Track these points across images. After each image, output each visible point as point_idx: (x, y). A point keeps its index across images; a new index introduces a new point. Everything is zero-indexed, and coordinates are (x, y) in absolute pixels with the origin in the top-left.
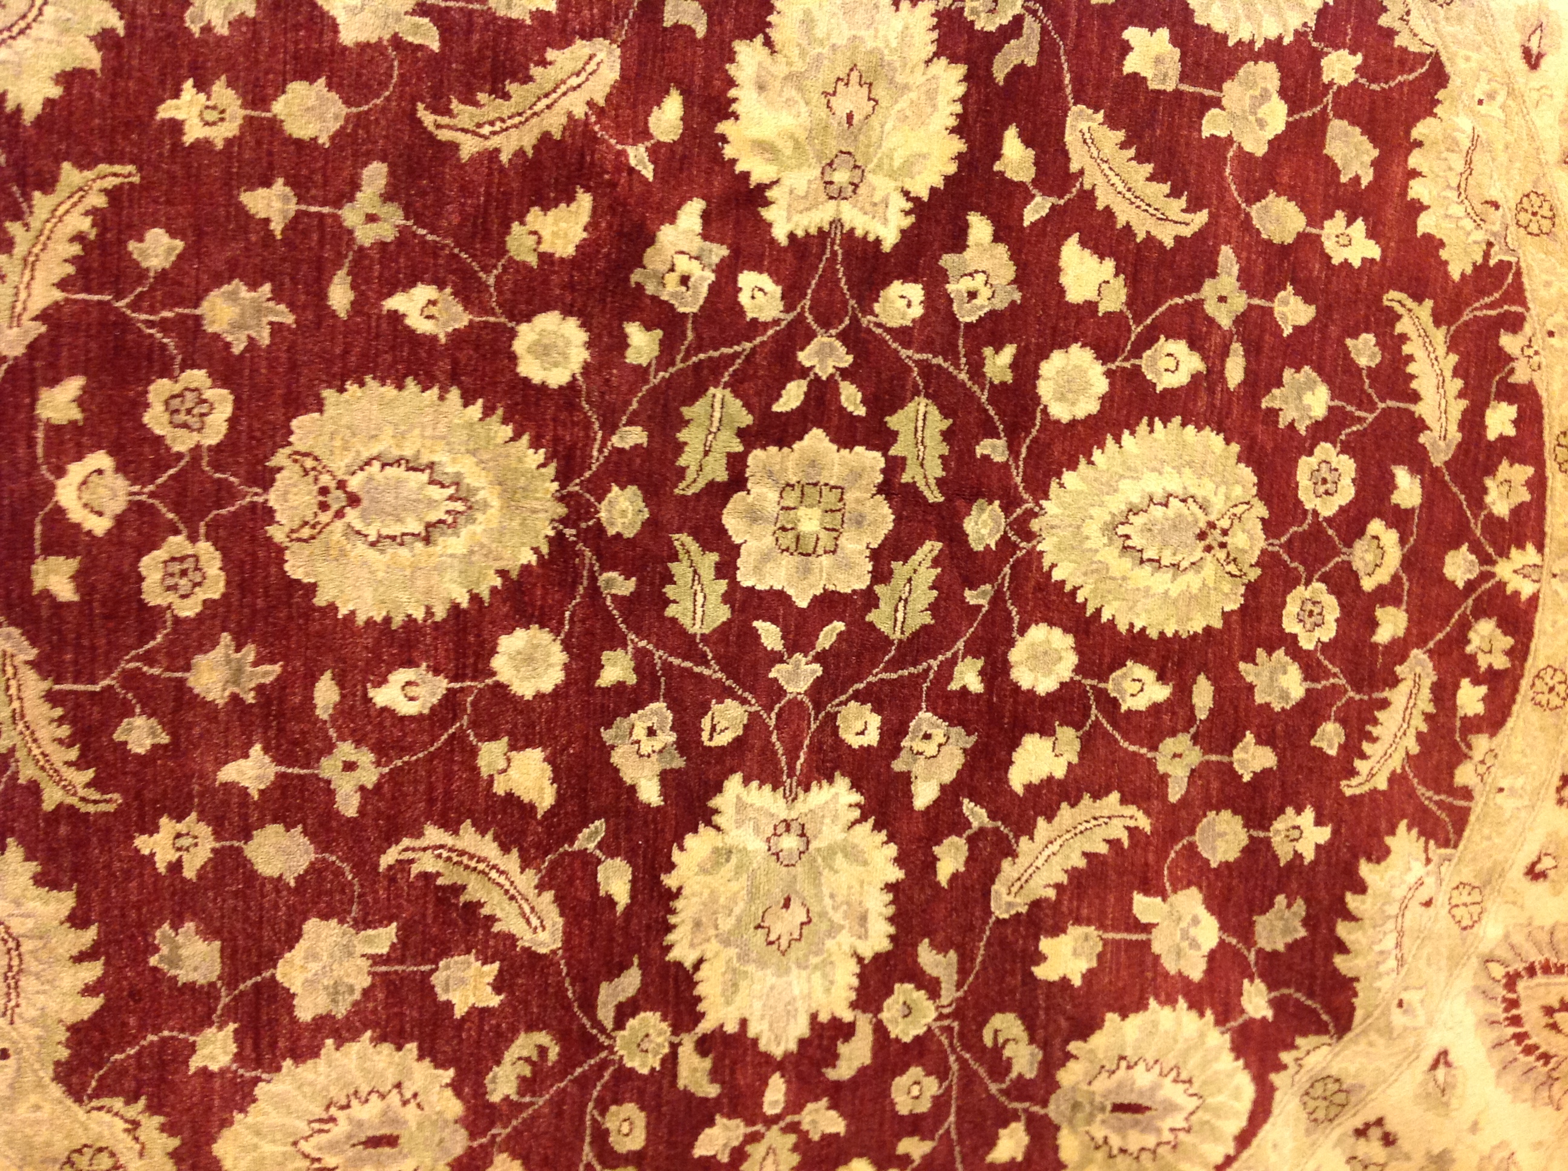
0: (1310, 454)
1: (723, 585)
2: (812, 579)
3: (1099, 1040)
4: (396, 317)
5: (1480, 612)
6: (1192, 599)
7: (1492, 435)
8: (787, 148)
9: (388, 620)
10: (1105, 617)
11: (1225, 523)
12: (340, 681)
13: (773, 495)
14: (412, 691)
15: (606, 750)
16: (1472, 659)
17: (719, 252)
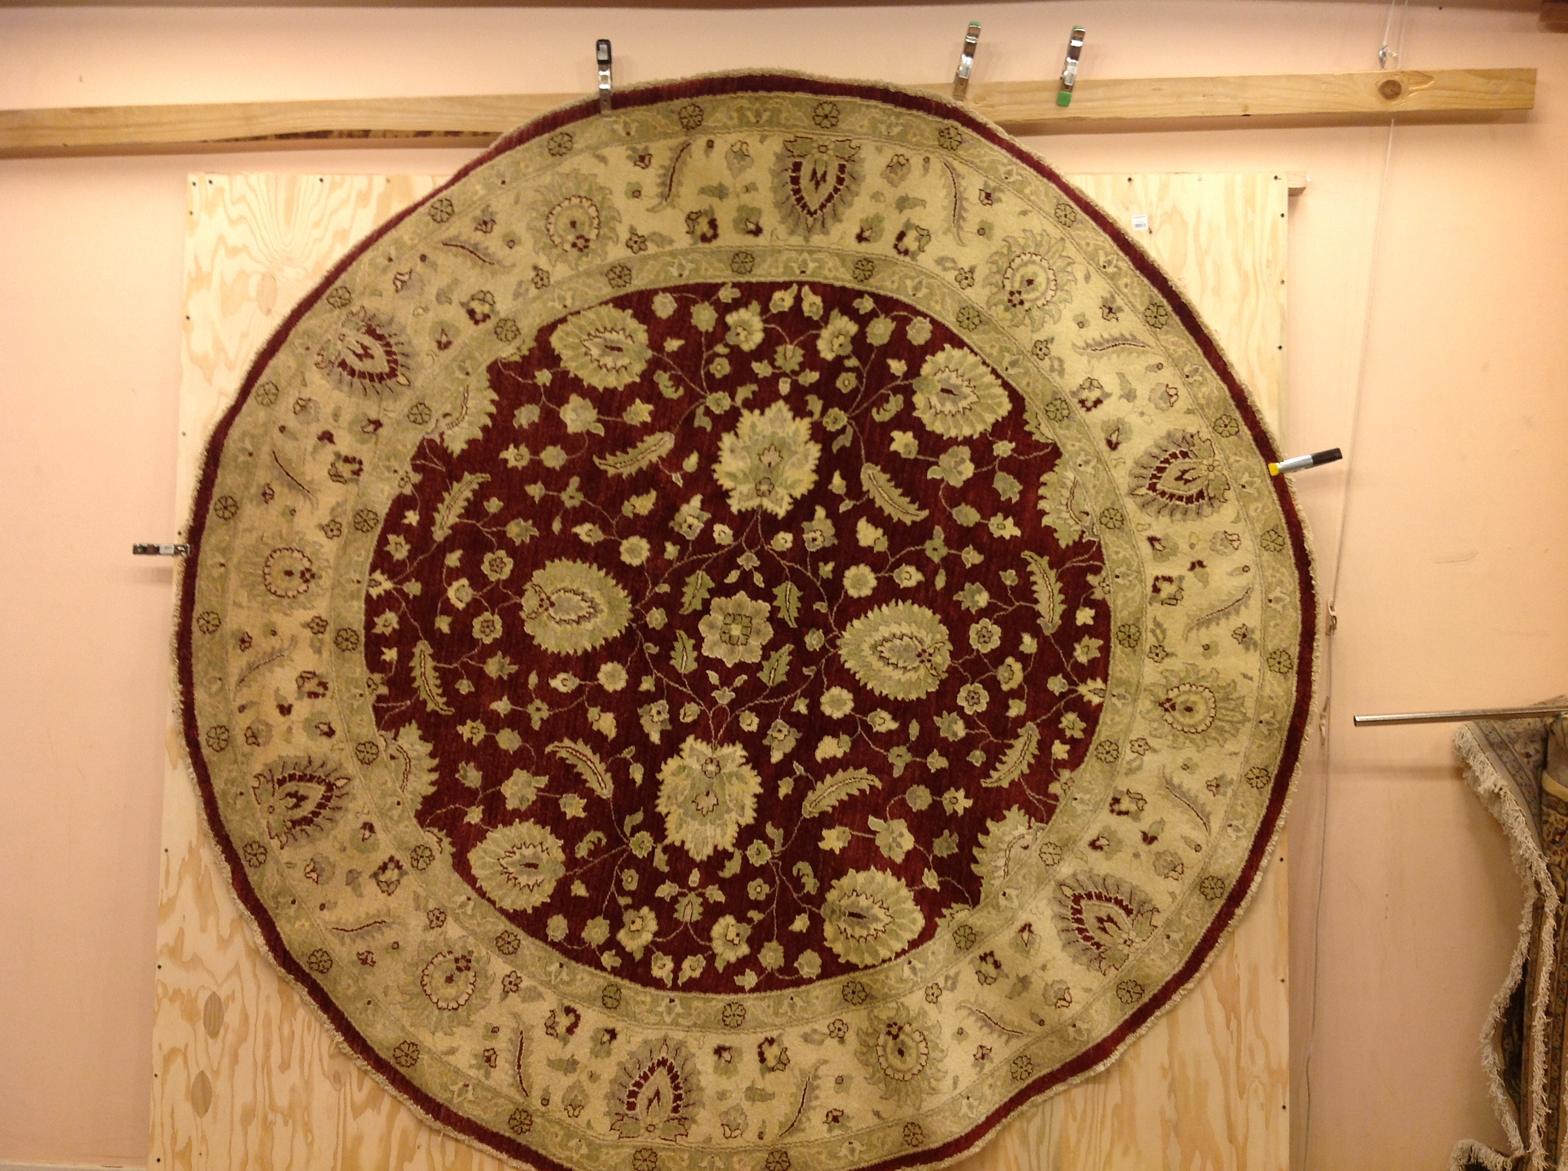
0: (977, 623)
1: (695, 654)
2: (735, 656)
3: (845, 881)
4: (576, 535)
5: (1068, 708)
6: (910, 683)
7: (1079, 623)
8: (740, 476)
9: (559, 653)
10: (869, 687)
11: (931, 651)
12: (539, 675)
13: (721, 618)
14: (565, 683)
15: (639, 717)
16: (1063, 731)
17: (707, 516)
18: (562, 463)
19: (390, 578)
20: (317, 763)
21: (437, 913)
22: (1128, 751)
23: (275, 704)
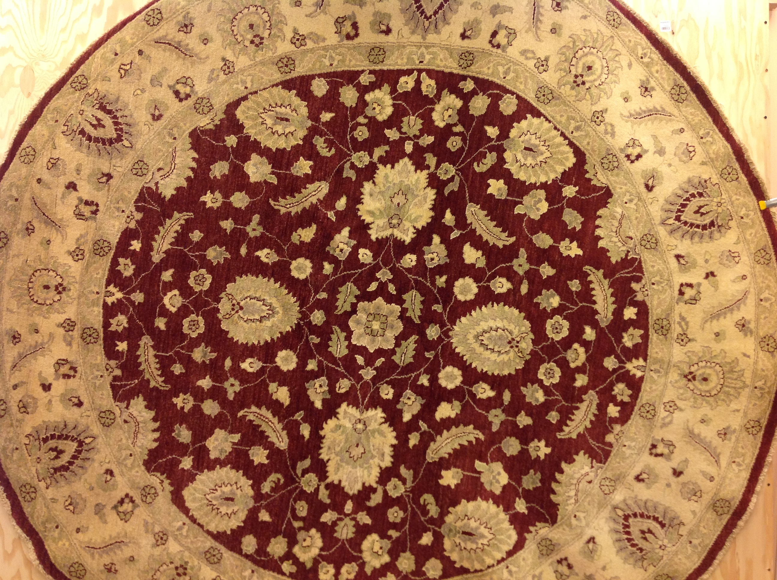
0: (552, 319)
1: (347, 343)
2: (375, 344)
3: (459, 508)
4: (258, 257)
5: (619, 380)
6: (503, 363)
7: (626, 318)
8: (378, 213)
9: (247, 343)
10: (473, 366)
11: (518, 339)
12: (232, 359)
13: (365, 317)
14: (252, 365)
15: (306, 390)
16: (615, 397)
17: (353, 242)
18: (246, 204)
19: (121, 290)
20: (71, 426)
21: (161, 534)
22: (662, 410)
23: (39, 383)
